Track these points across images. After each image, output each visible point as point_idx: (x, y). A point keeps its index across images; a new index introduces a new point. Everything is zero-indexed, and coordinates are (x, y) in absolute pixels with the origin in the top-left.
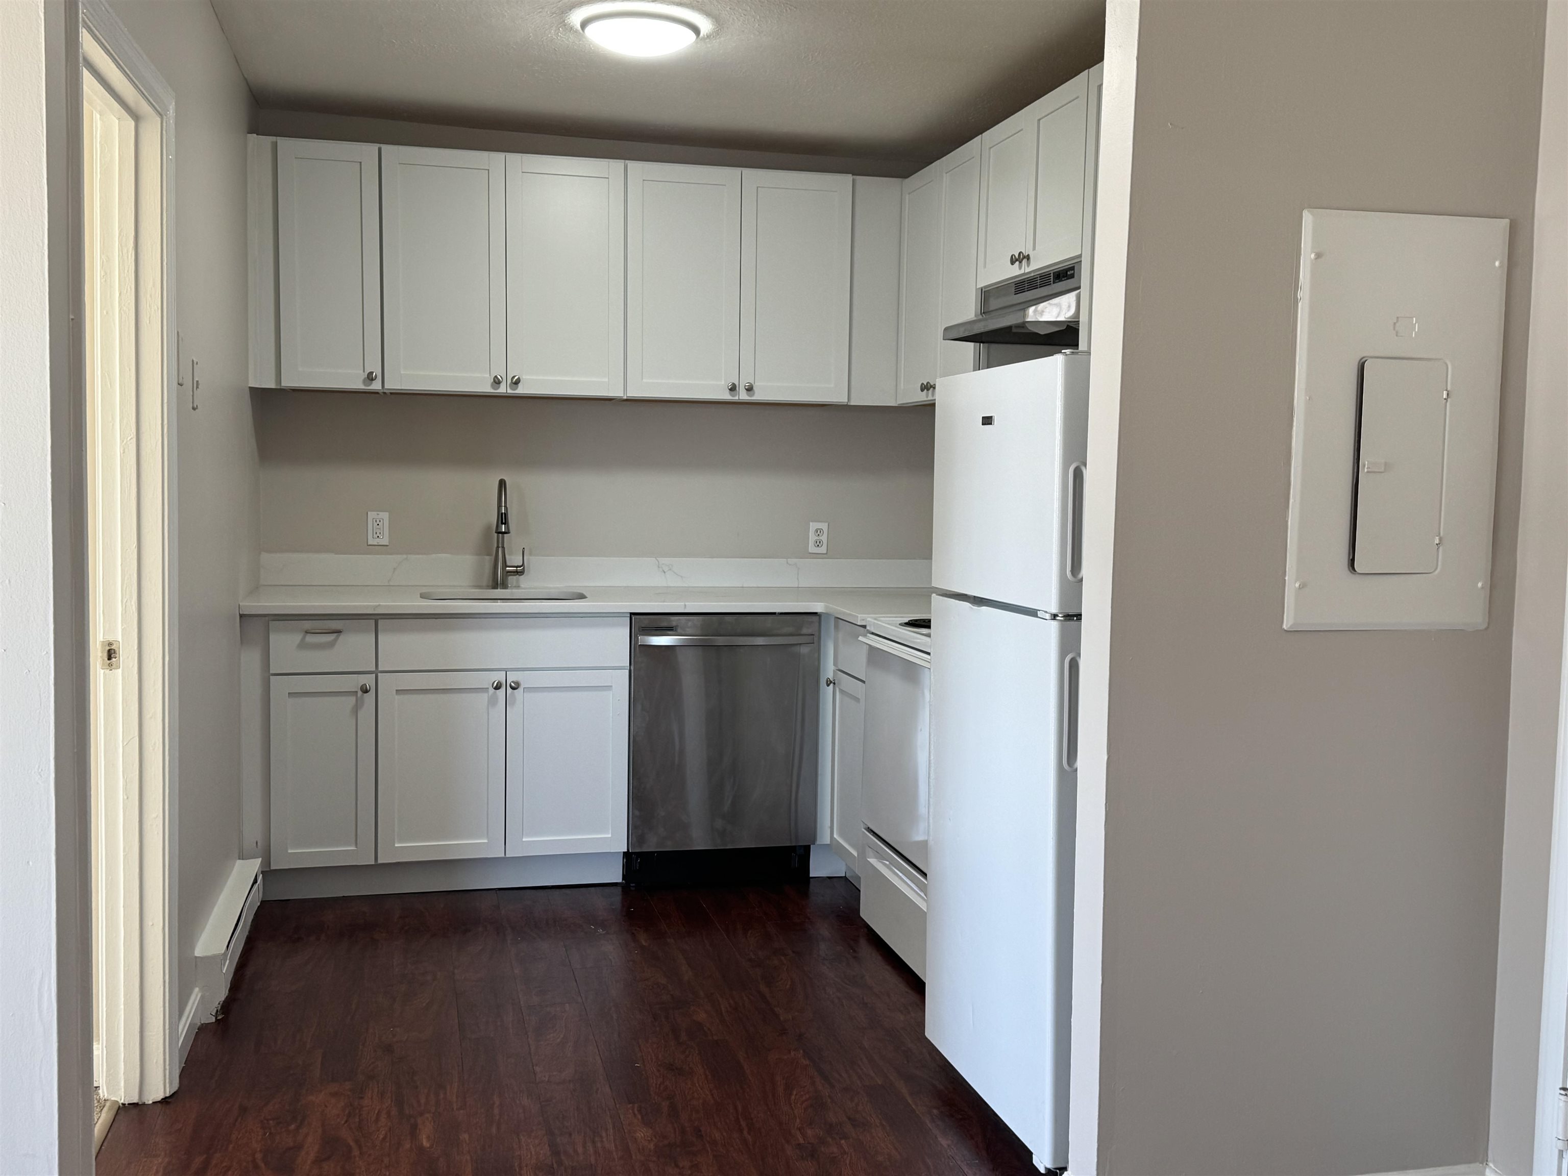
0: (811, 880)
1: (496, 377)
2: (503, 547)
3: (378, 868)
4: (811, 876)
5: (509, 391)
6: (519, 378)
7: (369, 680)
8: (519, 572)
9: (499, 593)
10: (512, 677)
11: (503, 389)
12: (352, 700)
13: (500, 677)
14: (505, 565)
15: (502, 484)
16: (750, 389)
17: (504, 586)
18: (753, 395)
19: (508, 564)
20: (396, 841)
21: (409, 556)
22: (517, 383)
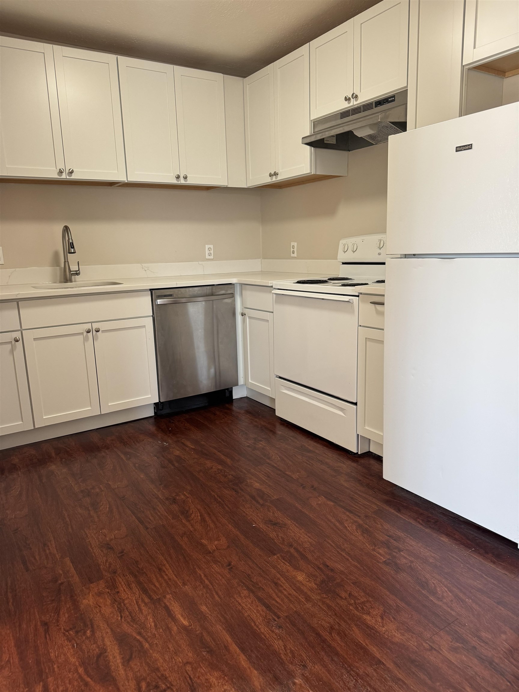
0: (234, 400)
1: (60, 169)
2: (68, 261)
3: (36, 430)
4: (233, 398)
5: (68, 177)
6: (73, 170)
7: (17, 335)
8: (77, 273)
9: (69, 284)
10: (95, 326)
11: (64, 176)
12: (9, 346)
13: (88, 326)
14: (70, 271)
15: (66, 229)
16: (185, 178)
17: (71, 281)
18: (186, 181)
19: (71, 270)
20: (44, 415)
21: (17, 269)
22: (71, 172)
